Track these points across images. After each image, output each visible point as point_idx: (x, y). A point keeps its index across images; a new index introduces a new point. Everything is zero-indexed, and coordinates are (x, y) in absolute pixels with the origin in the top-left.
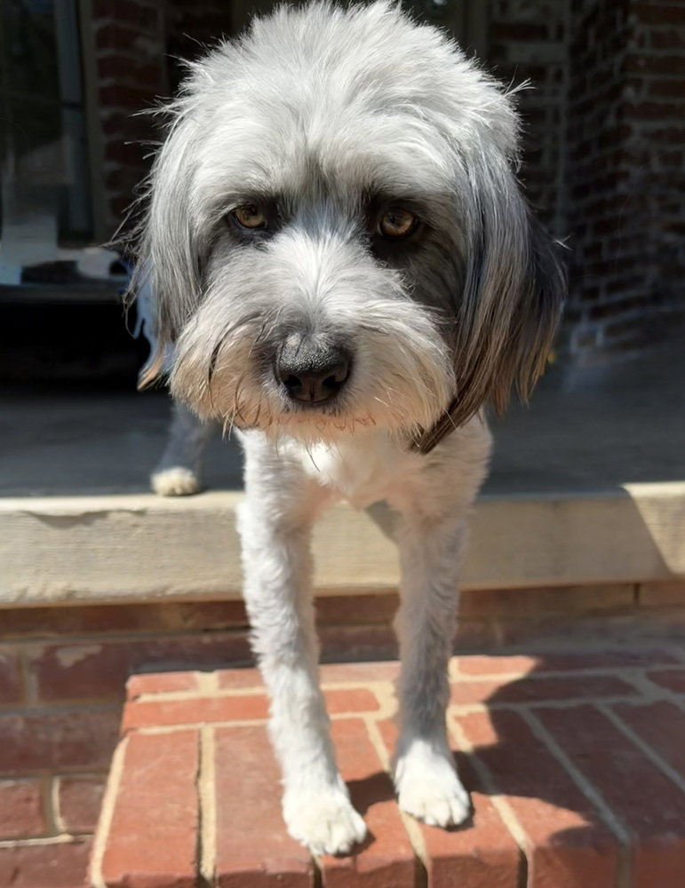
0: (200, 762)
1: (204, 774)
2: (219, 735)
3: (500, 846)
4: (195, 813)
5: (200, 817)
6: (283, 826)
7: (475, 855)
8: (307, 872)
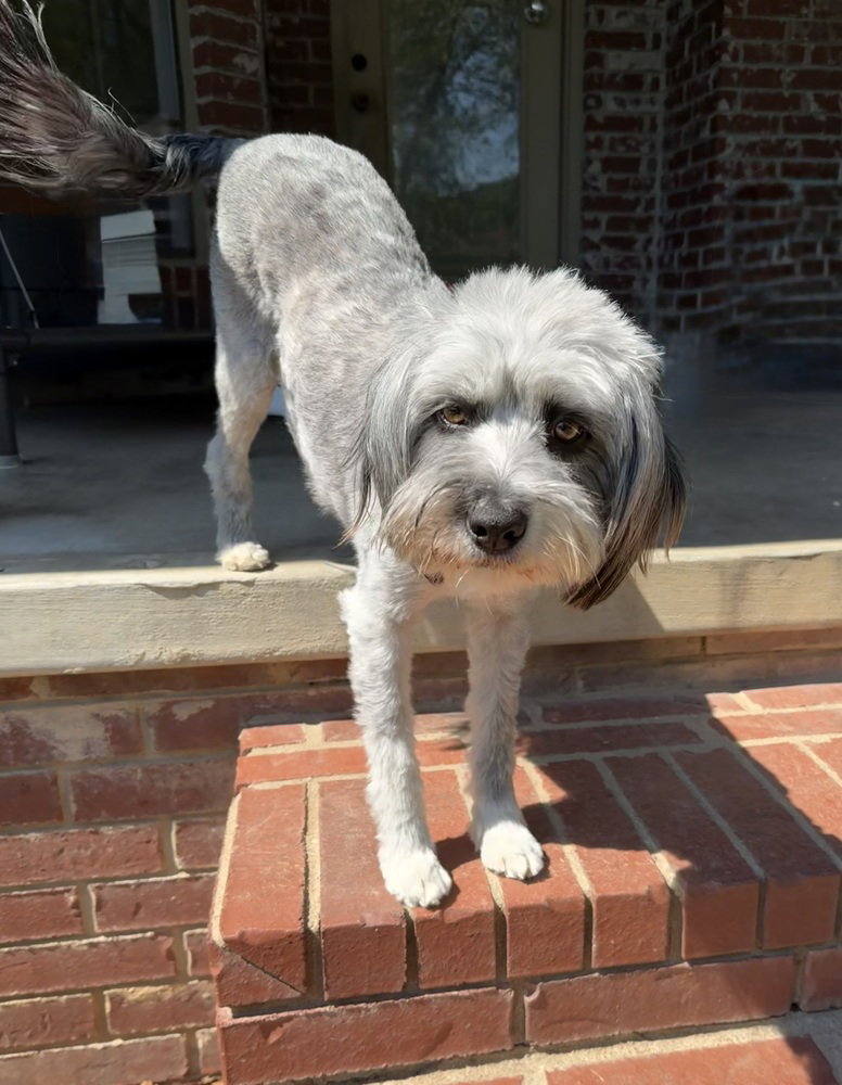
0: (306, 818)
1: (310, 830)
2: (324, 790)
3: (568, 895)
4: (303, 870)
5: (307, 874)
6: (380, 880)
7: (546, 904)
8: (401, 925)
